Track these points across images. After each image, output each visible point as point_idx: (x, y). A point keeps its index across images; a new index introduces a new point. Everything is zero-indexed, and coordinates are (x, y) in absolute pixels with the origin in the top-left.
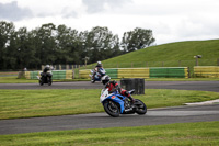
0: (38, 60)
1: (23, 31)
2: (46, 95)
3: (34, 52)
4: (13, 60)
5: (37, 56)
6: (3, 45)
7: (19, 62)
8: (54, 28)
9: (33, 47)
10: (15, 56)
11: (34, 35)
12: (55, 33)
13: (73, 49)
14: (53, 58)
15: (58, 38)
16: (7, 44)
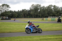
0: (48, 15)
1: (44, 7)
2: (50, 25)
3: (46, 13)
4: (41, 15)
5: (47, 14)
6: (38, 11)
7: (42, 15)
8: (52, 6)
9: (46, 11)
10: (41, 14)
11: (47, 8)
12: (52, 8)
13: (58, 12)
14: (52, 15)
15: (53, 9)
16: (39, 11)
